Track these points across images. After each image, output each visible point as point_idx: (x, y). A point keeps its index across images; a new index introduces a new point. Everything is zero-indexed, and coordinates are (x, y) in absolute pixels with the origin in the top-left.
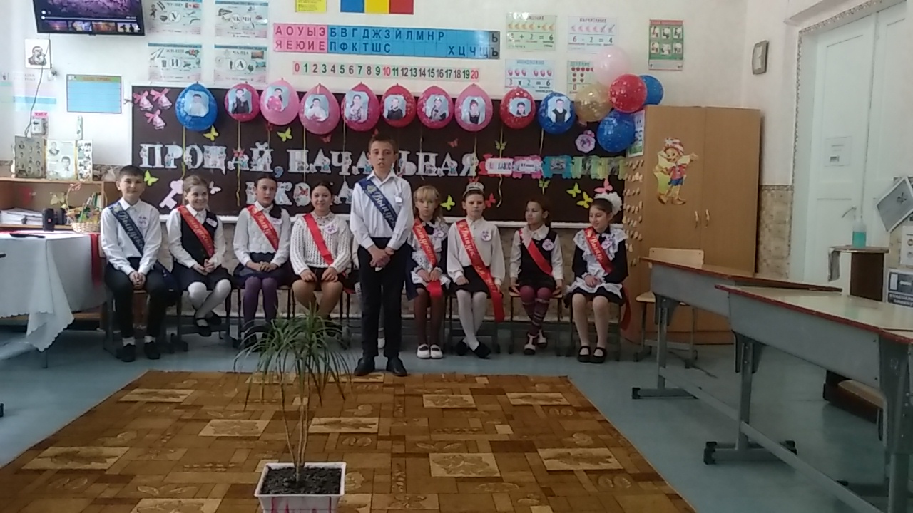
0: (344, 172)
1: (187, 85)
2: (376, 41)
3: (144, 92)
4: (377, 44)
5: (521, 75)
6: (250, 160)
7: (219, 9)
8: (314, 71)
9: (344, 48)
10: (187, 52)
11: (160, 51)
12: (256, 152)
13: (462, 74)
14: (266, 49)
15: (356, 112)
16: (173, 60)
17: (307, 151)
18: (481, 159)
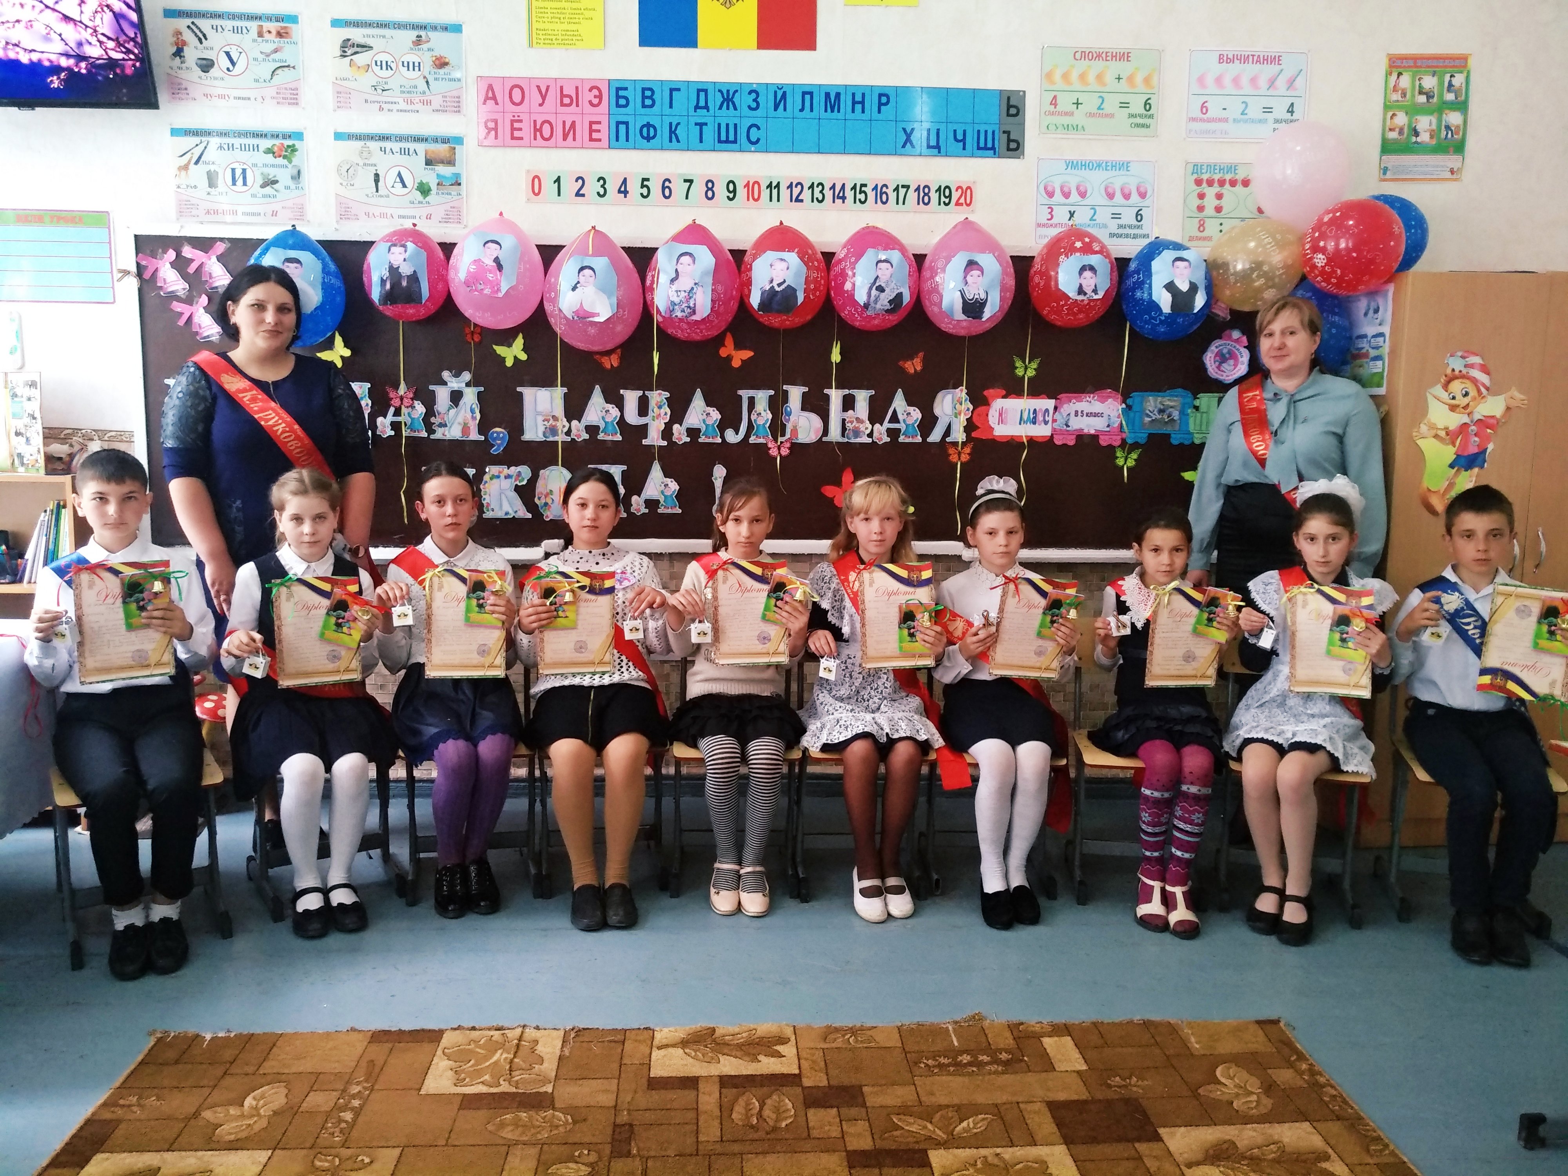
0: (654, 438)
1: (269, 233)
2: (727, 116)
3: (165, 252)
4: (727, 125)
5: (1075, 197)
6: (430, 412)
7: (339, 42)
8: (578, 194)
9: (648, 134)
10: (269, 151)
11: (202, 147)
12: (442, 395)
13: (934, 196)
14: (459, 140)
15: (683, 294)
16: (233, 170)
17: (565, 390)
18: (979, 400)
